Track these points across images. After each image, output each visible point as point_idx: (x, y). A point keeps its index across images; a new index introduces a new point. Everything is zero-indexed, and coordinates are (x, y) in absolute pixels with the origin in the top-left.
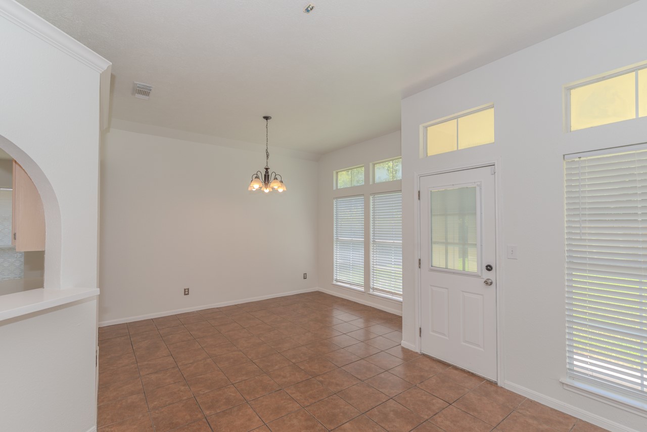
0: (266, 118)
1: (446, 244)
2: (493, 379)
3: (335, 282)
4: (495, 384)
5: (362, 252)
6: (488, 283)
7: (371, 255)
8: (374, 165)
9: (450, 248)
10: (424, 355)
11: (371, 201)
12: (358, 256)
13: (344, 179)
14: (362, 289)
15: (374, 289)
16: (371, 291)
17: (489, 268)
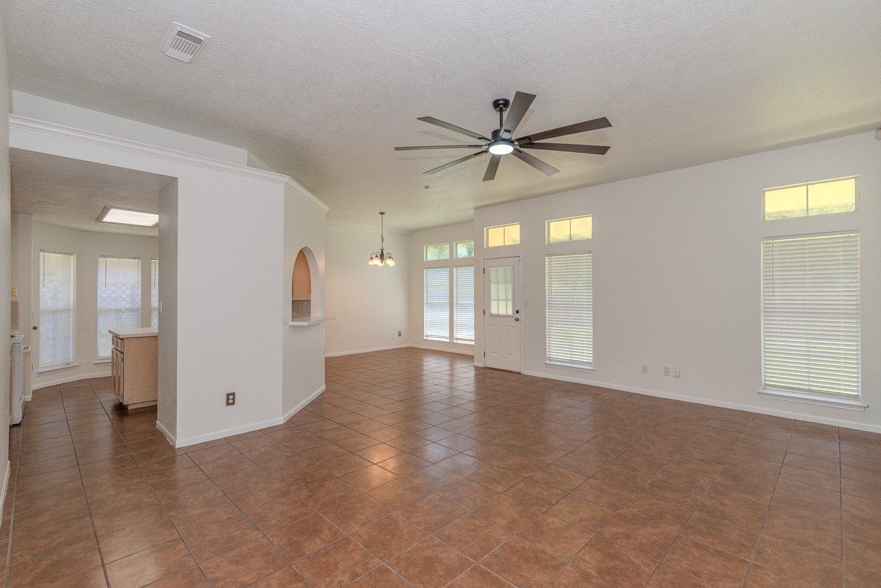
0: (382, 213)
1: (498, 300)
2: (517, 370)
3: (425, 338)
4: (519, 373)
5: (448, 311)
6: (517, 320)
7: (455, 313)
8: (457, 244)
9: (500, 303)
10: (486, 368)
11: (455, 272)
12: (444, 315)
13: (431, 254)
14: (448, 340)
15: (457, 339)
16: (455, 341)
17: (517, 312)
